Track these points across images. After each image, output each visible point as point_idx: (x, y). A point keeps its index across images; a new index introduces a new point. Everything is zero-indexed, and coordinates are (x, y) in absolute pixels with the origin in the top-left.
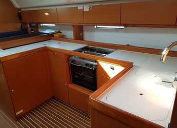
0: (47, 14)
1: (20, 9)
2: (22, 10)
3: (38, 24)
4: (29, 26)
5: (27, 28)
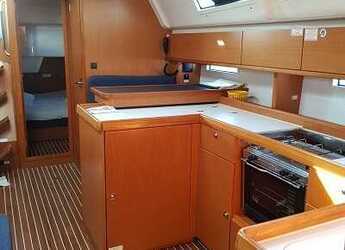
0: (221, 43)
1: (170, 31)
2: (174, 32)
3: (200, 65)
4: (180, 67)
5: (177, 71)
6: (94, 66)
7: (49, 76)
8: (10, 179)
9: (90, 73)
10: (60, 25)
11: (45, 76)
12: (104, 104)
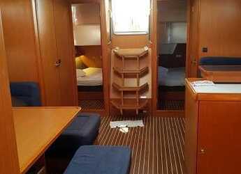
6: (205, 50)
7: (180, 56)
8: (145, 123)
9: (202, 55)
10: (185, 22)
11: (177, 56)
12: (206, 79)
